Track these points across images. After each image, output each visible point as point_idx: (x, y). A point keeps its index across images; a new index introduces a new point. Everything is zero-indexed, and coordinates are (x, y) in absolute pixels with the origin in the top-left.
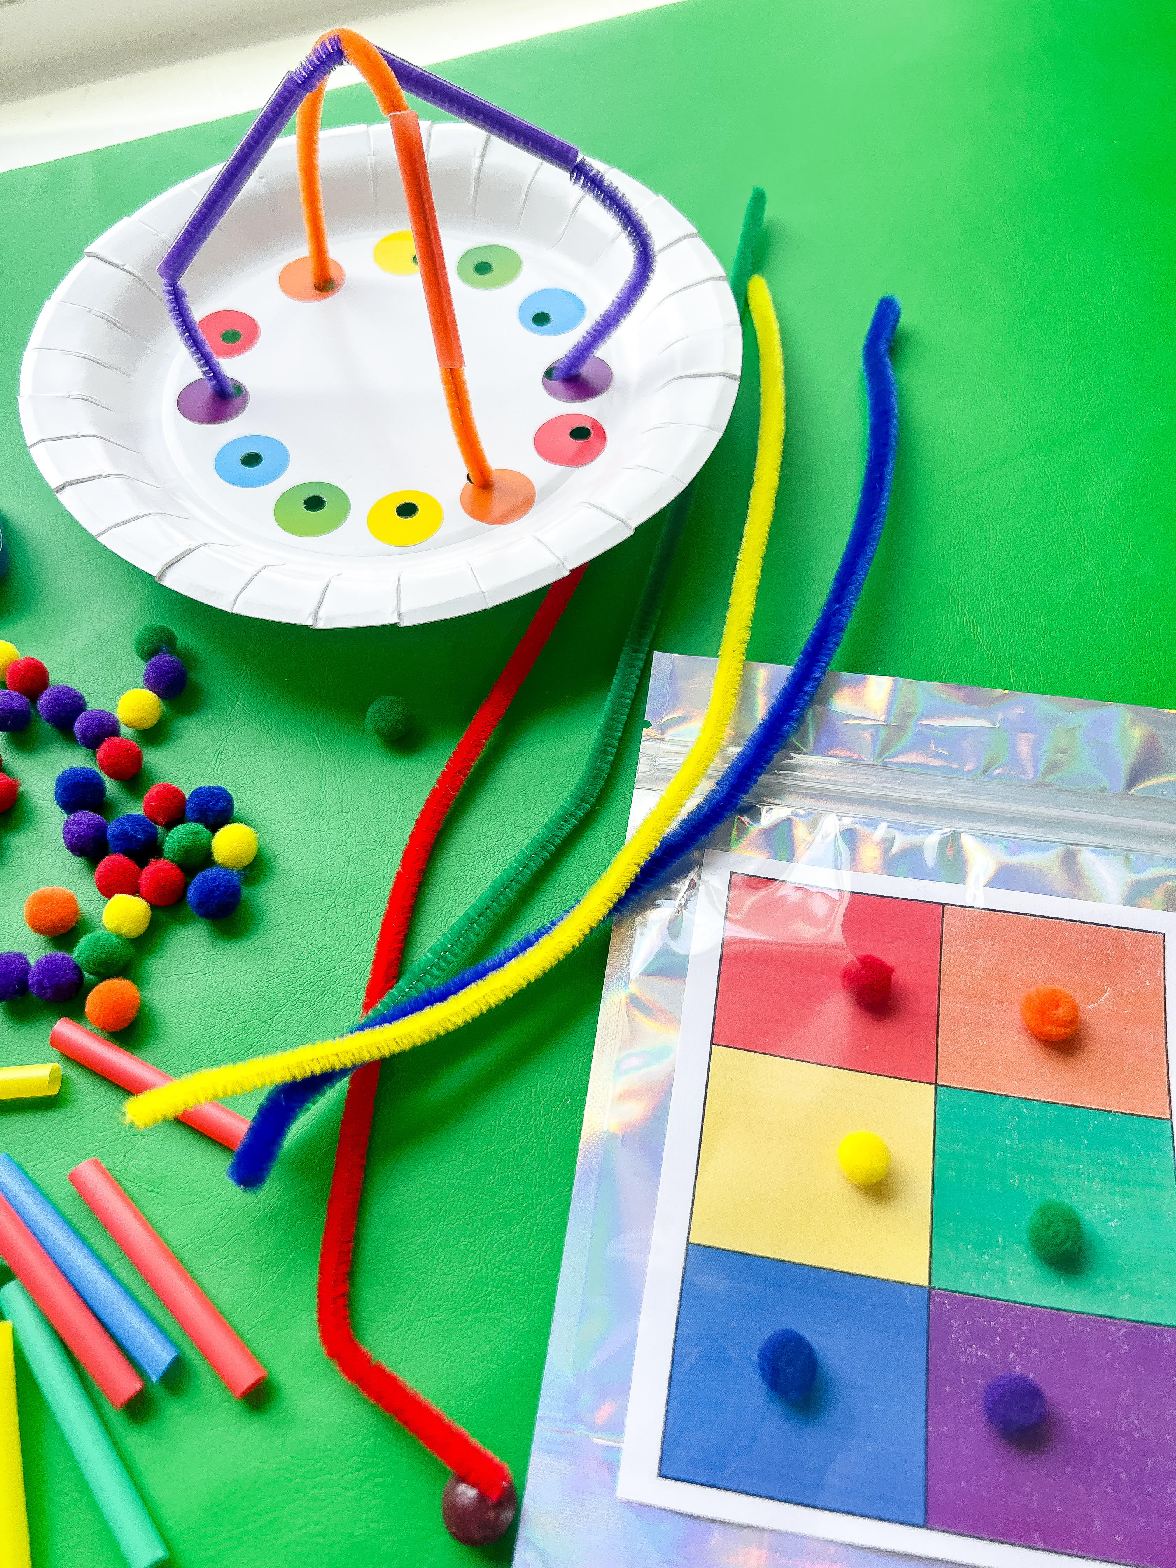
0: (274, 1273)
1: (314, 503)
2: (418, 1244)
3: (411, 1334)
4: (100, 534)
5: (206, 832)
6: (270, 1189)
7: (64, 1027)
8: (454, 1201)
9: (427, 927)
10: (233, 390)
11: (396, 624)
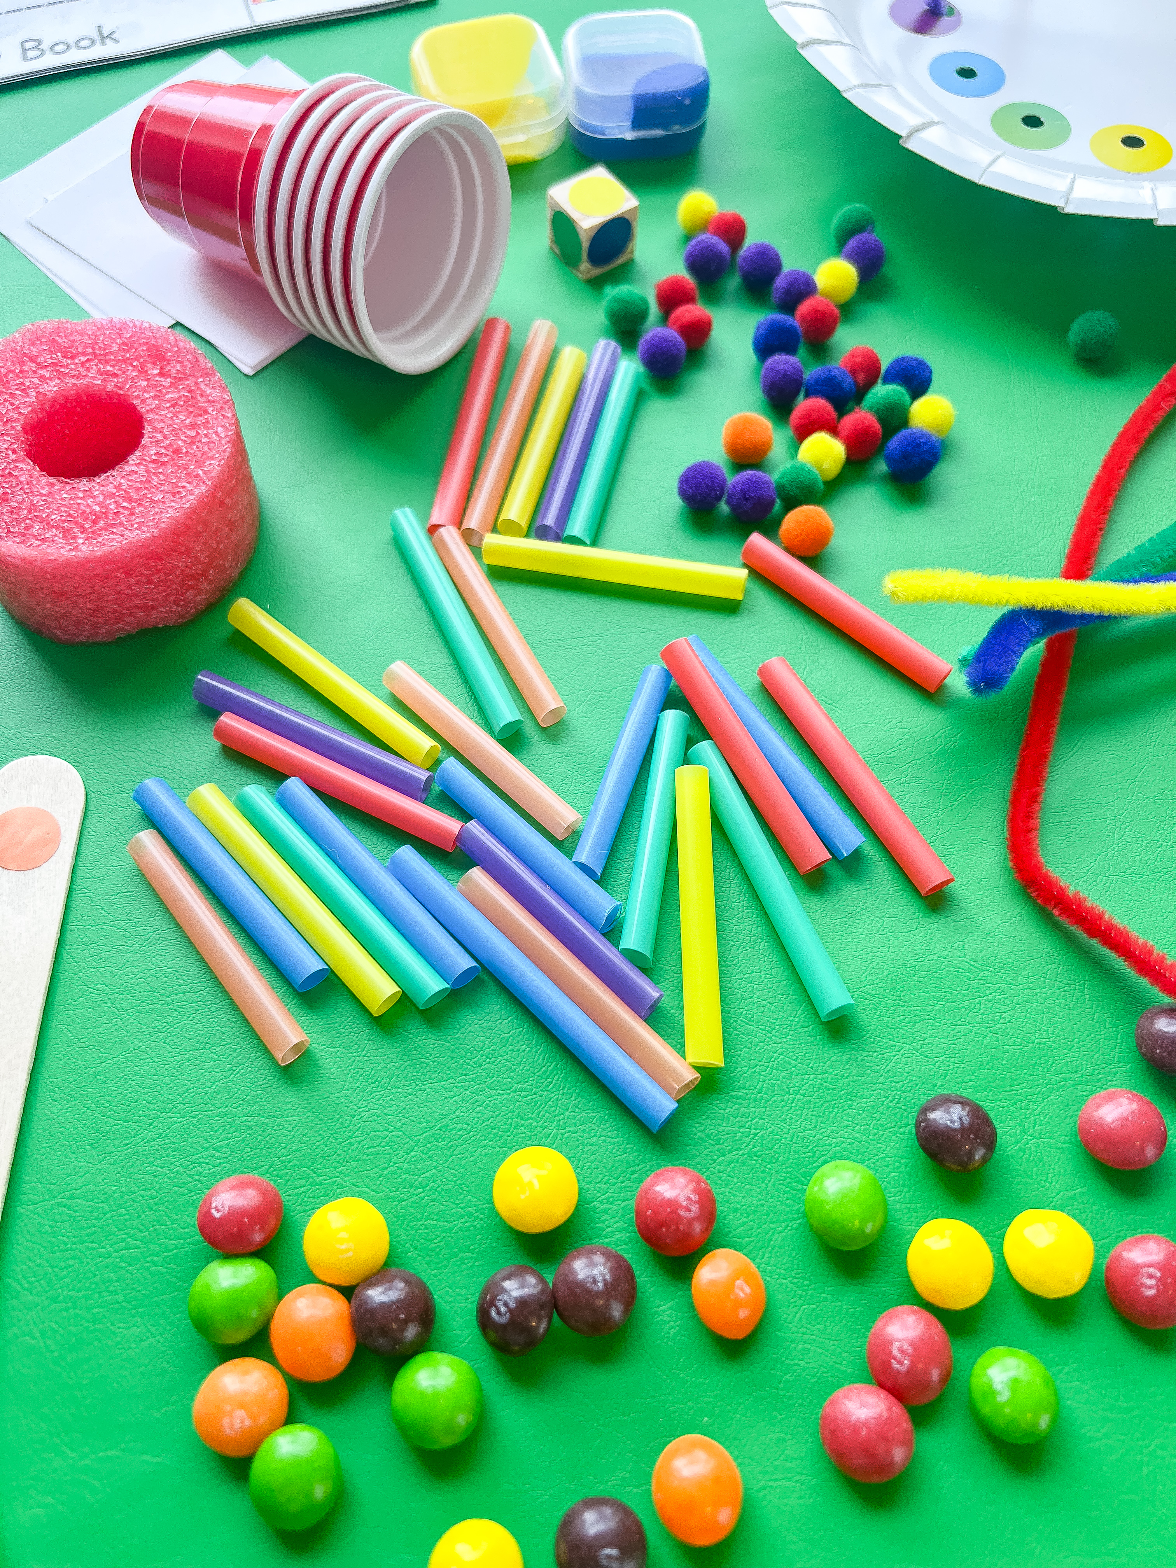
0: (955, 801)
1: (1032, 121)
2: (1104, 810)
3: (1096, 885)
4: (848, 90)
5: (907, 397)
6: (951, 729)
7: (756, 539)
8: (1143, 781)
9: (1118, 537)
10: (945, 10)
11: (1152, 220)
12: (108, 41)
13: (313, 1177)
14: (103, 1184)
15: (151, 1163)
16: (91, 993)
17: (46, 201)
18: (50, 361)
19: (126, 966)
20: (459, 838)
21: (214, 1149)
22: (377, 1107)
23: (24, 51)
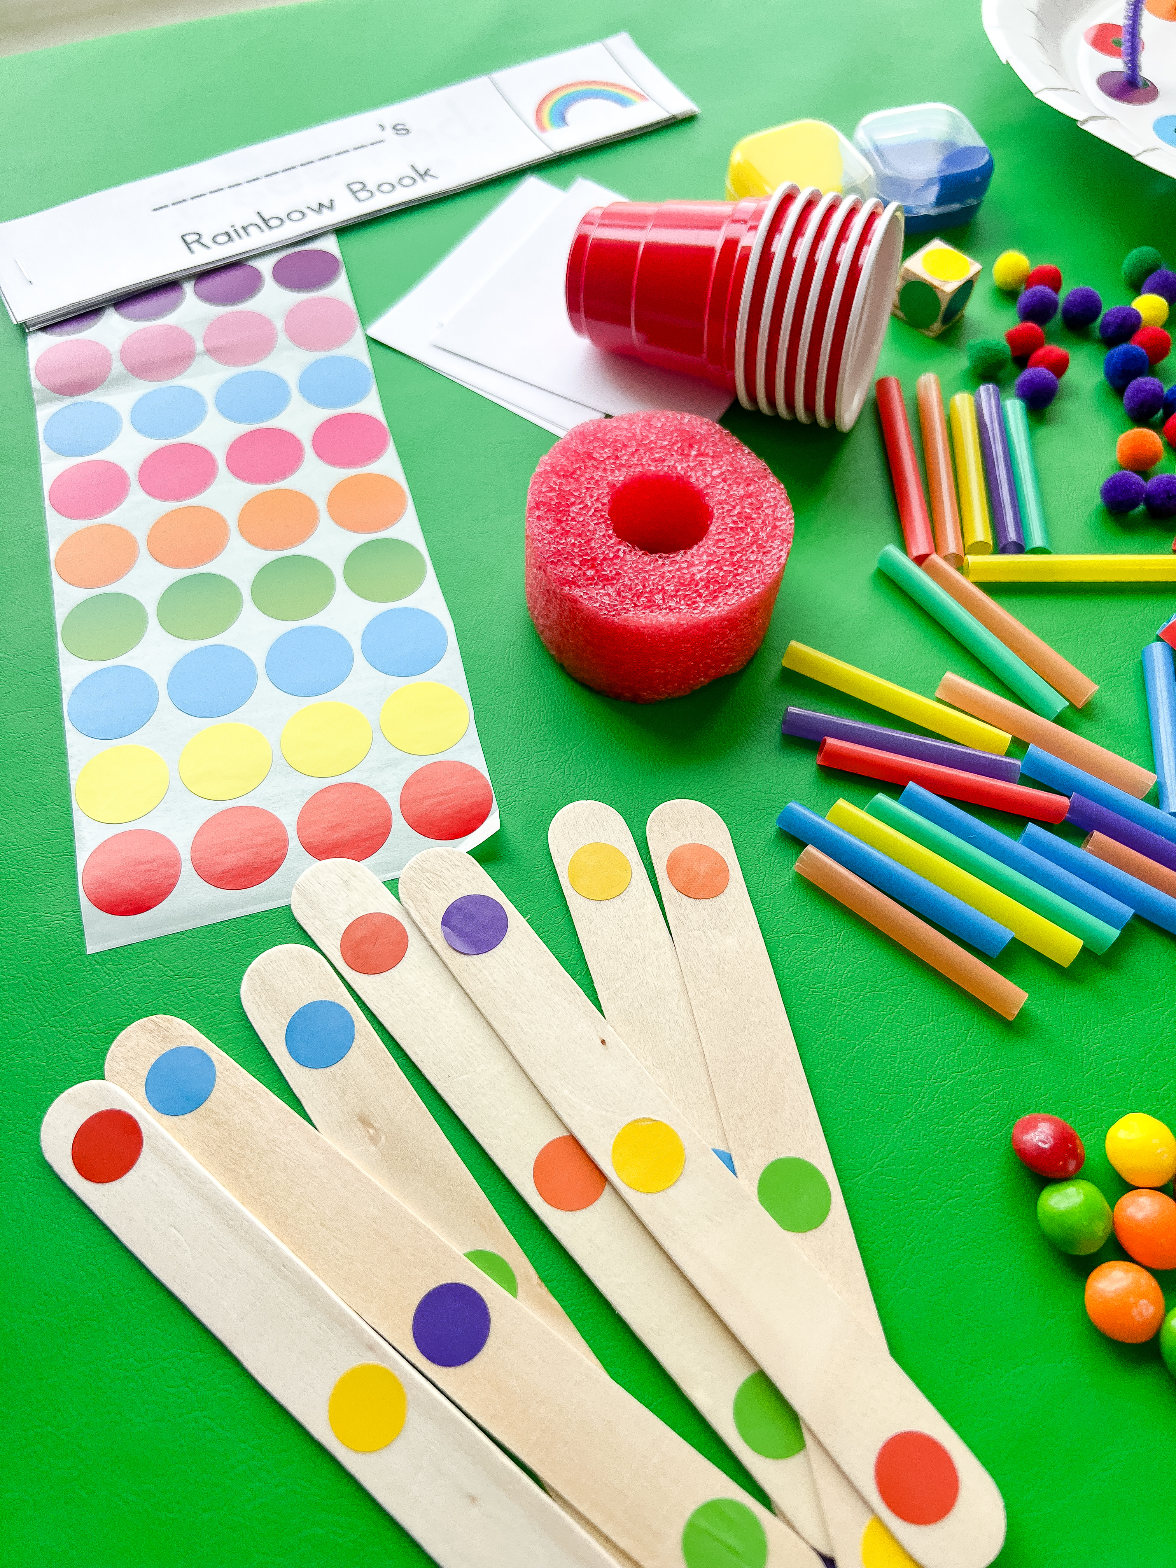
10: (1140, 82)
12: (427, 178)
13: (1075, 1108)
14: (905, 1149)
15: (937, 1123)
16: (813, 992)
17: (442, 325)
18: (605, 456)
19: (831, 965)
20: (1072, 809)
21: (984, 1101)
22: (1097, 1041)
23: (354, 193)
